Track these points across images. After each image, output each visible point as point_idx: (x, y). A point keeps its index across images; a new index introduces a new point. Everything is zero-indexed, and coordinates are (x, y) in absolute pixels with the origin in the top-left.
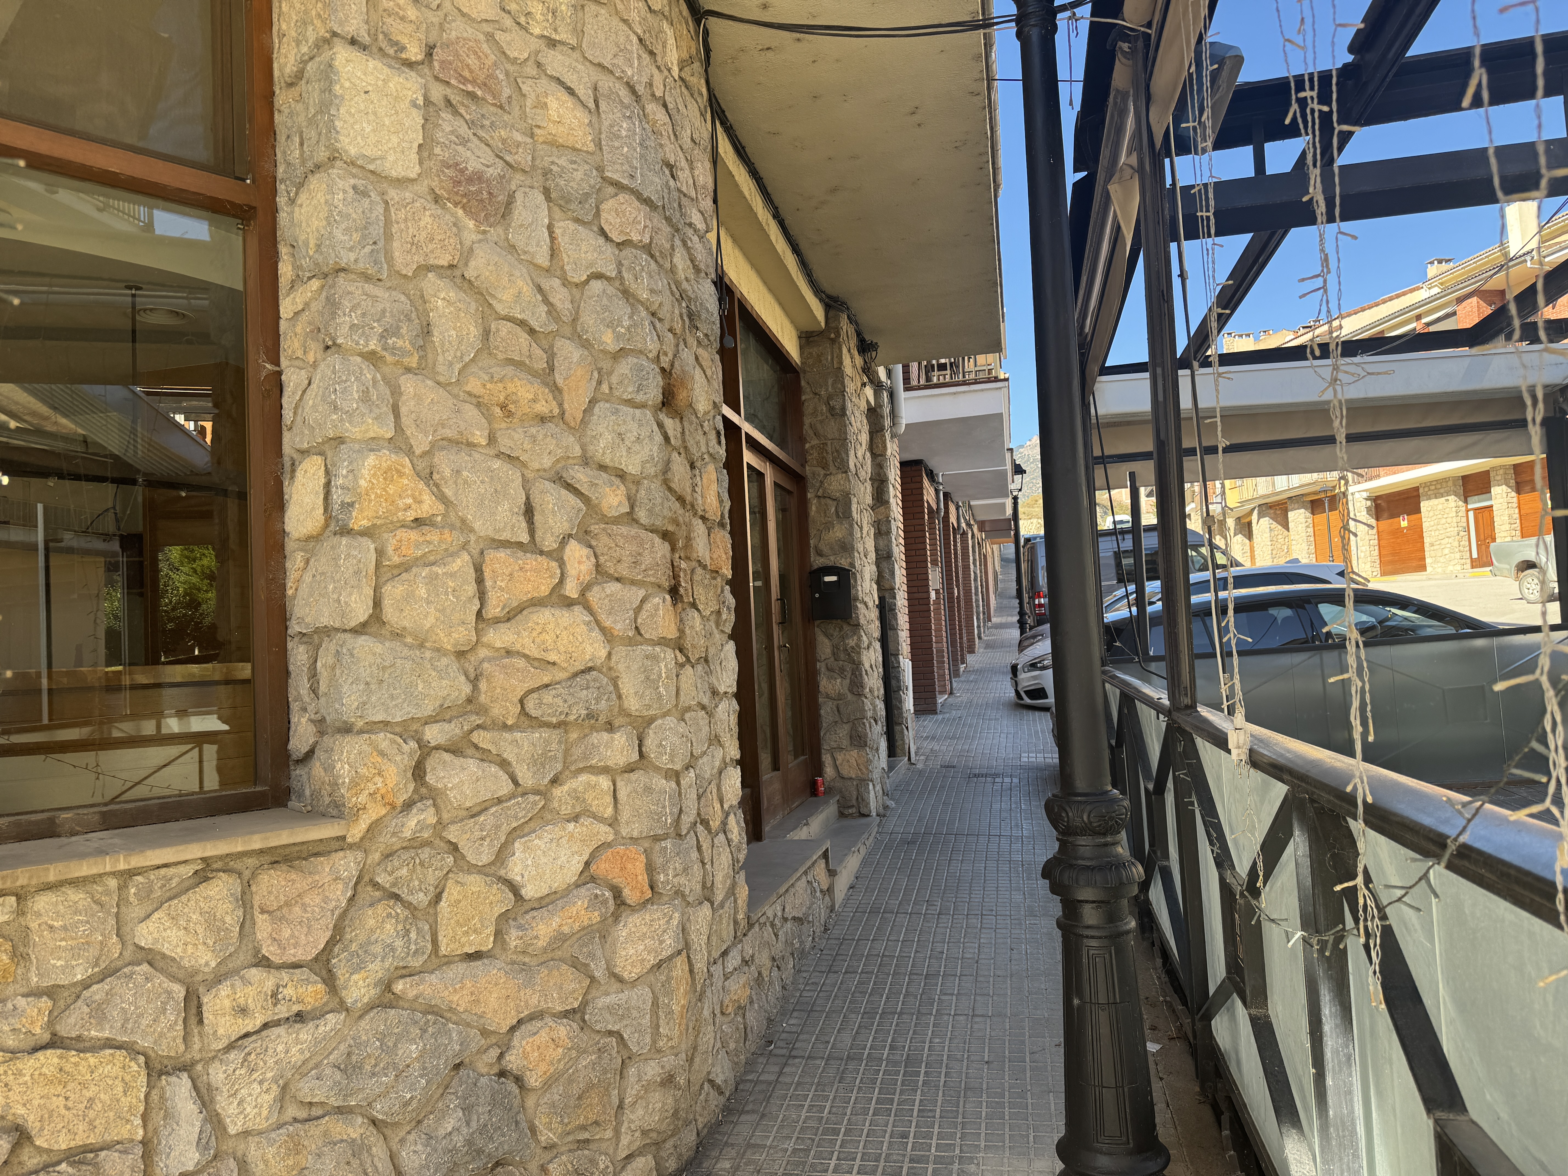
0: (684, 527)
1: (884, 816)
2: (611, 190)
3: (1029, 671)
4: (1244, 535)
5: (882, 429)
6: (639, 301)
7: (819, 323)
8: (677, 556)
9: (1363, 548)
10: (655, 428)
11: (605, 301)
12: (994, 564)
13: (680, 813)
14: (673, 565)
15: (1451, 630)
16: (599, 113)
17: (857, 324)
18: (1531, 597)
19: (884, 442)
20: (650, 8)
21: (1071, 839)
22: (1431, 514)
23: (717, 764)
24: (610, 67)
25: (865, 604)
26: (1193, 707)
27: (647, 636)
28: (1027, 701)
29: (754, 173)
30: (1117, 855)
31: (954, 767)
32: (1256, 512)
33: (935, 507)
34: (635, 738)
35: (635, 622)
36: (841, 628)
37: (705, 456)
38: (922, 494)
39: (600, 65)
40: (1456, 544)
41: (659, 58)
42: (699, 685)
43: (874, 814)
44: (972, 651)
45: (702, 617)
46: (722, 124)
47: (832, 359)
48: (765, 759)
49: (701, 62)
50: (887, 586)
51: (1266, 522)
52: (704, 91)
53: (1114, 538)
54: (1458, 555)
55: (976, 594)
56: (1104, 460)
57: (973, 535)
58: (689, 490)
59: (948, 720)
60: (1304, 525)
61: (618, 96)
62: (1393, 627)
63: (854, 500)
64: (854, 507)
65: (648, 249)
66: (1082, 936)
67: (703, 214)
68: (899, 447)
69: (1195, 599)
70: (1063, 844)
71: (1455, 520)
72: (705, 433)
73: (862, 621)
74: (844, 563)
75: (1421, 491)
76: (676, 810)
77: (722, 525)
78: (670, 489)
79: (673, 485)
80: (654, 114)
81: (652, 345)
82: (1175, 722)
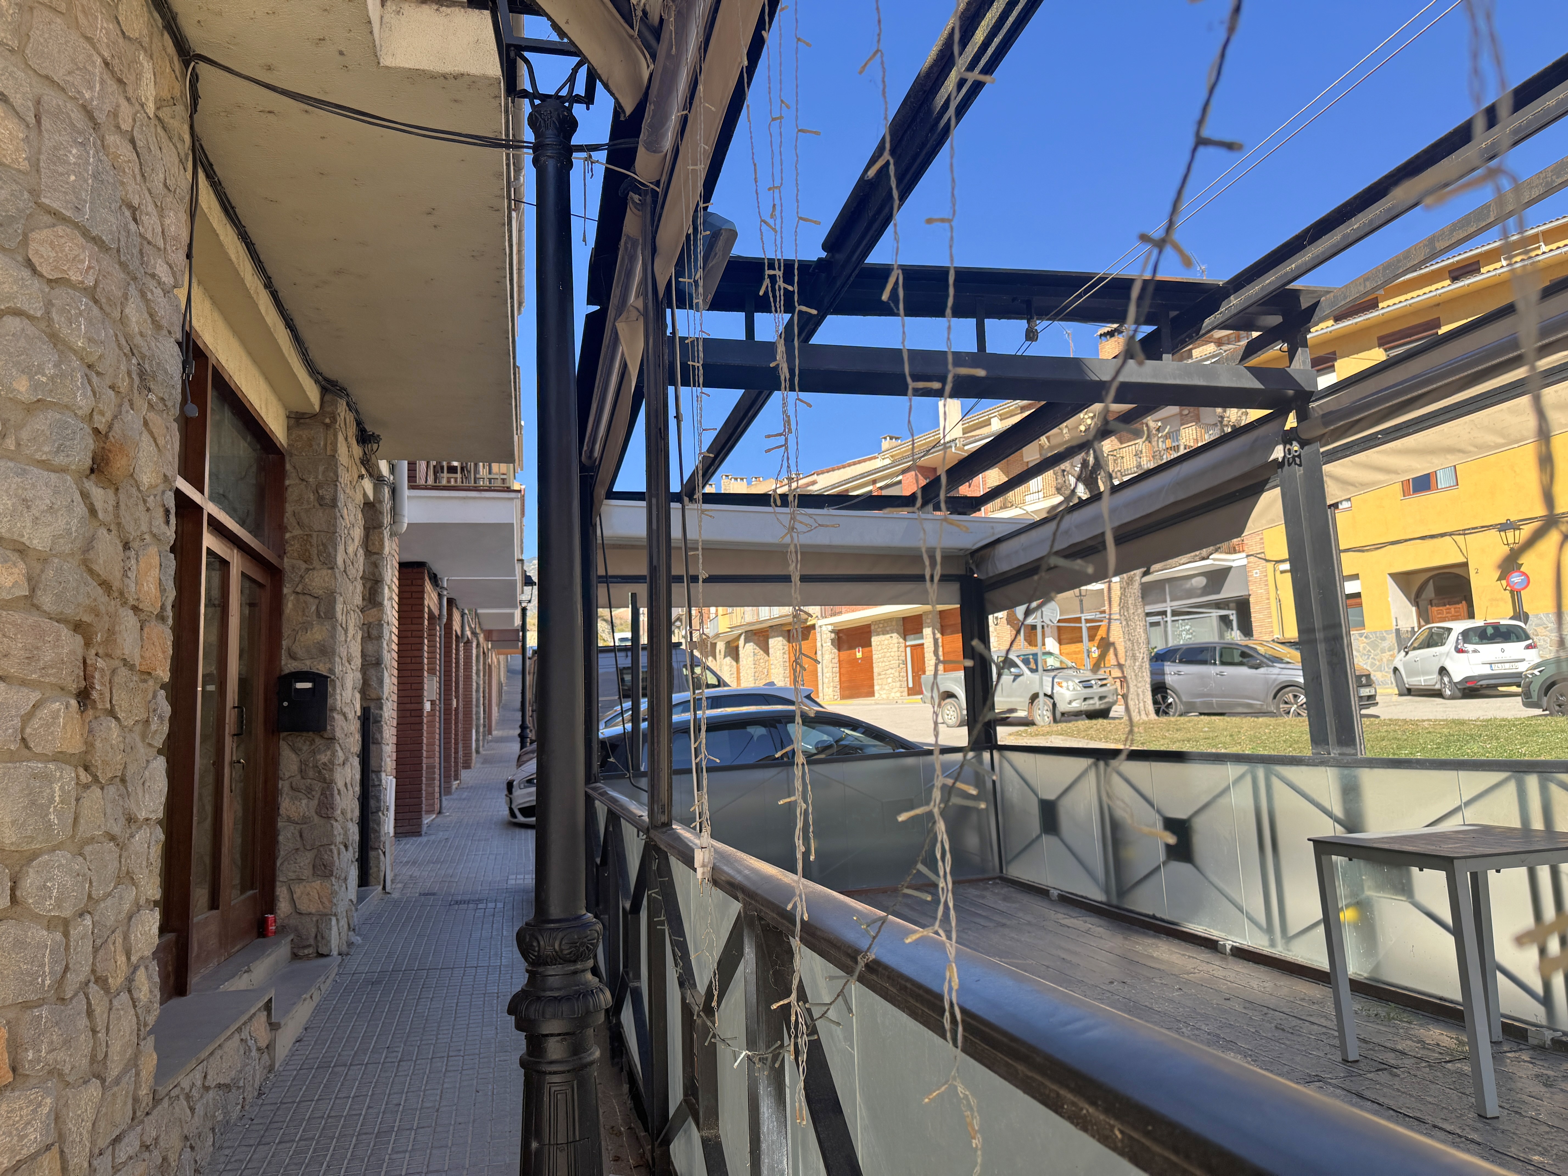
0: (106, 618)
1: (347, 954)
2: (47, 219)
3: (525, 787)
4: (733, 658)
5: (380, 526)
6: (71, 349)
7: (312, 405)
8: (93, 652)
9: (828, 675)
10: (77, 497)
11: (22, 343)
12: (500, 675)
13: (65, 972)
14: (85, 662)
15: (888, 750)
16: (40, 131)
17: (357, 412)
18: (950, 722)
19: (382, 541)
20: (123, 33)
21: (541, 969)
22: (880, 648)
23: (127, 907)
24: (61, 83)
25: (344, 715)
26: (668, 824)
27: (38, 750)
28: (521, 819)
29: (244, 236)
30: (586, 983)
31: (434, 894)
32: (743, 637)
33: (436, 612)
34: (7, 879)
35: (23, 730)
36: (313, 742)
37: (147, 536)
38: (423, 598)
39: (47, 77)
40: (897, 674)
41: (130, 90)
42: (109, 811)
43: (335, 953)
44: (467, 766)
45: (122, 727)
46: (208, 176)
47: (325, 445)
48: (200, 895)
49: (186, 106)
50: (374, 696)
51: (750, 646)
52: (187, 137)
53: (613, 654)
54: (898, 684)
55: (478, 706)
56: (607, 579)
57: (478, 645)
58: (118, 575)
59: (434, 842)
60: (782, 651)
61: (70, 118)
62: (846, 746)
63: (340, 600)
64: (339, 607)
65: (92, 293)
66: (545, 1073)
67: (171, 267)
68: (399, 547)
69: (676, 718)
70: (533, 976)
71: (896, 654)
72: (148, 510)
73: (339, 734)
74: (321, 668)
75: (873, 627)
76: (59, 969)
77: (161, 618)
78: (91, 571)
79: (96, 568)
80: (117, 147)
81: (83, 401)
82: (652, 840)
